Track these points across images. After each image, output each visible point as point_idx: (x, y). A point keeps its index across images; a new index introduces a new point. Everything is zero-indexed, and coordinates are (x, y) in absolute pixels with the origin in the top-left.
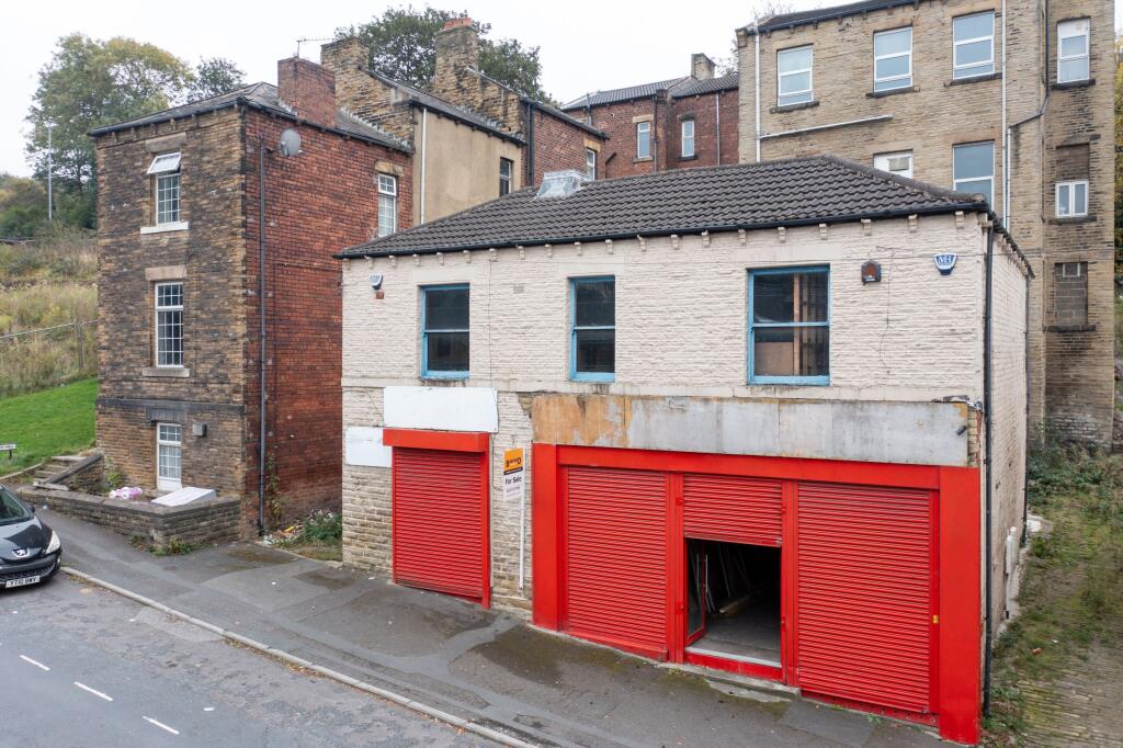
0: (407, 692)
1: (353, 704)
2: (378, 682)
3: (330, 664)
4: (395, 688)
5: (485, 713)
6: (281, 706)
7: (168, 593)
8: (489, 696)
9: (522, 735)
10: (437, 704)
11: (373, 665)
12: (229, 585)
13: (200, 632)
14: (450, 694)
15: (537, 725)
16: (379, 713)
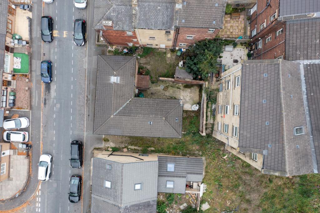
0: (87, 89)
1: (83, 87)
2: (87, 85)
3: (87, 80)
4: (87, 87)
5: (88, 96)
6: (80, 83)
7: (90, 56)
8: (91, 95)
9: (87, 100)
10: (87, 92)
11: (90, 83)
12: (95, 58)
13: (86, 66)
14: (89, 92)
15: (89, 100)
16: (84, 90)
